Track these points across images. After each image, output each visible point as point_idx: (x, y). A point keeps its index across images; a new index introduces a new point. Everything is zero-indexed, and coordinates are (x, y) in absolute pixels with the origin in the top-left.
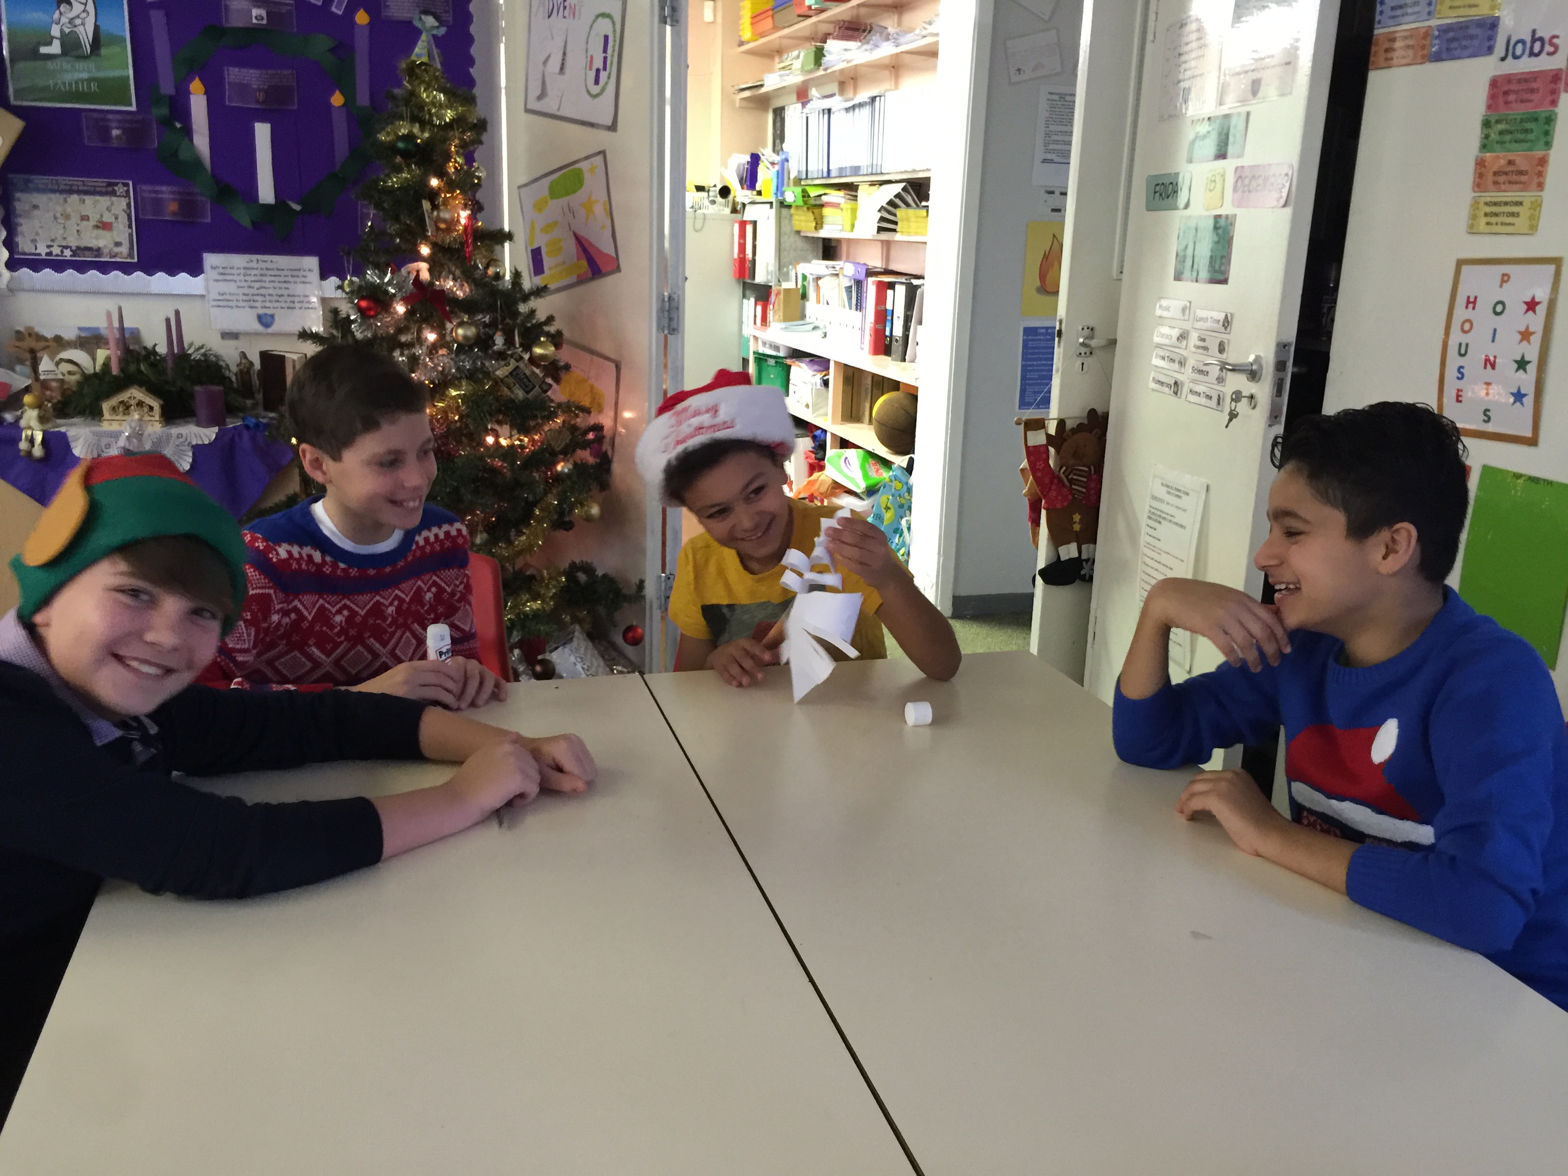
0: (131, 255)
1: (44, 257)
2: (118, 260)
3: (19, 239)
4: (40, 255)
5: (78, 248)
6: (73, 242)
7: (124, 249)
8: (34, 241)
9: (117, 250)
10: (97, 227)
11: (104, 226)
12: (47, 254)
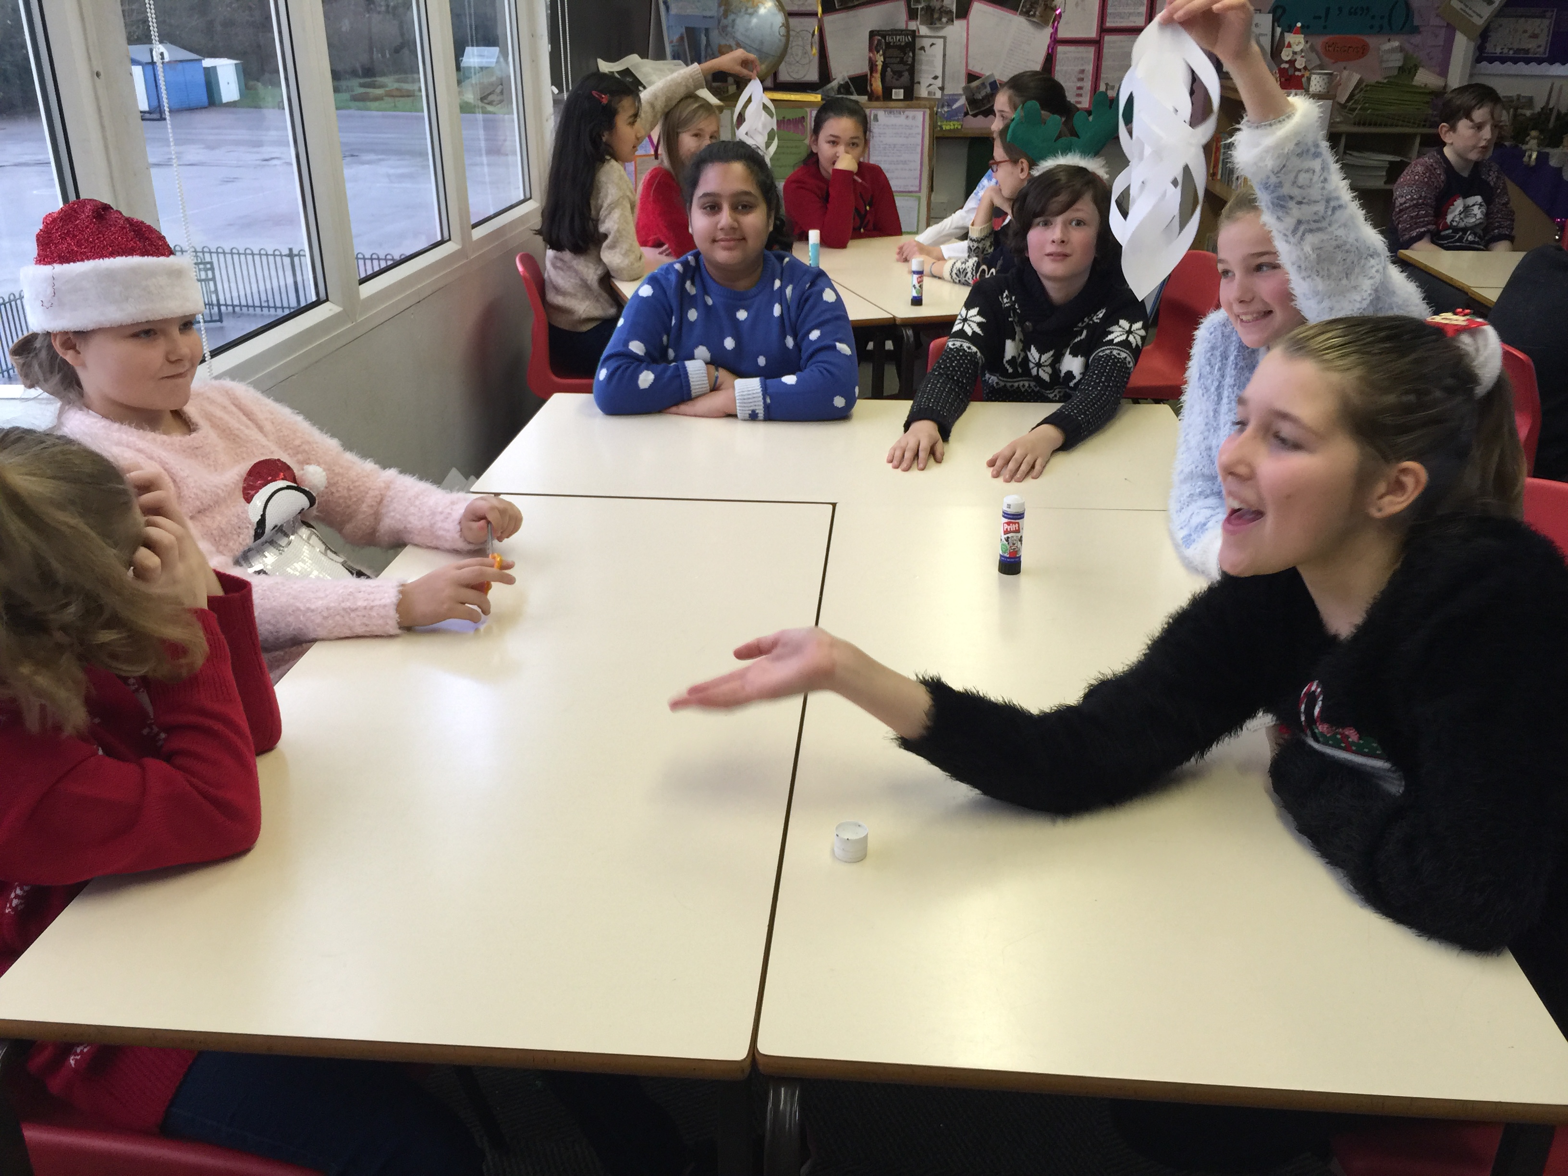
0: (1545, 53)
1: (1498, 55)
2: (1538, 56)
3: (1487, 45)
4: (1496, 53)
5: (1517, 49)
6: (1516, 46)
7: (1542, 50)
8: (1495, 46)
9: (1538, 50)
10: (1530, 37)
11: (1535, 36)
12: (1501, 53)
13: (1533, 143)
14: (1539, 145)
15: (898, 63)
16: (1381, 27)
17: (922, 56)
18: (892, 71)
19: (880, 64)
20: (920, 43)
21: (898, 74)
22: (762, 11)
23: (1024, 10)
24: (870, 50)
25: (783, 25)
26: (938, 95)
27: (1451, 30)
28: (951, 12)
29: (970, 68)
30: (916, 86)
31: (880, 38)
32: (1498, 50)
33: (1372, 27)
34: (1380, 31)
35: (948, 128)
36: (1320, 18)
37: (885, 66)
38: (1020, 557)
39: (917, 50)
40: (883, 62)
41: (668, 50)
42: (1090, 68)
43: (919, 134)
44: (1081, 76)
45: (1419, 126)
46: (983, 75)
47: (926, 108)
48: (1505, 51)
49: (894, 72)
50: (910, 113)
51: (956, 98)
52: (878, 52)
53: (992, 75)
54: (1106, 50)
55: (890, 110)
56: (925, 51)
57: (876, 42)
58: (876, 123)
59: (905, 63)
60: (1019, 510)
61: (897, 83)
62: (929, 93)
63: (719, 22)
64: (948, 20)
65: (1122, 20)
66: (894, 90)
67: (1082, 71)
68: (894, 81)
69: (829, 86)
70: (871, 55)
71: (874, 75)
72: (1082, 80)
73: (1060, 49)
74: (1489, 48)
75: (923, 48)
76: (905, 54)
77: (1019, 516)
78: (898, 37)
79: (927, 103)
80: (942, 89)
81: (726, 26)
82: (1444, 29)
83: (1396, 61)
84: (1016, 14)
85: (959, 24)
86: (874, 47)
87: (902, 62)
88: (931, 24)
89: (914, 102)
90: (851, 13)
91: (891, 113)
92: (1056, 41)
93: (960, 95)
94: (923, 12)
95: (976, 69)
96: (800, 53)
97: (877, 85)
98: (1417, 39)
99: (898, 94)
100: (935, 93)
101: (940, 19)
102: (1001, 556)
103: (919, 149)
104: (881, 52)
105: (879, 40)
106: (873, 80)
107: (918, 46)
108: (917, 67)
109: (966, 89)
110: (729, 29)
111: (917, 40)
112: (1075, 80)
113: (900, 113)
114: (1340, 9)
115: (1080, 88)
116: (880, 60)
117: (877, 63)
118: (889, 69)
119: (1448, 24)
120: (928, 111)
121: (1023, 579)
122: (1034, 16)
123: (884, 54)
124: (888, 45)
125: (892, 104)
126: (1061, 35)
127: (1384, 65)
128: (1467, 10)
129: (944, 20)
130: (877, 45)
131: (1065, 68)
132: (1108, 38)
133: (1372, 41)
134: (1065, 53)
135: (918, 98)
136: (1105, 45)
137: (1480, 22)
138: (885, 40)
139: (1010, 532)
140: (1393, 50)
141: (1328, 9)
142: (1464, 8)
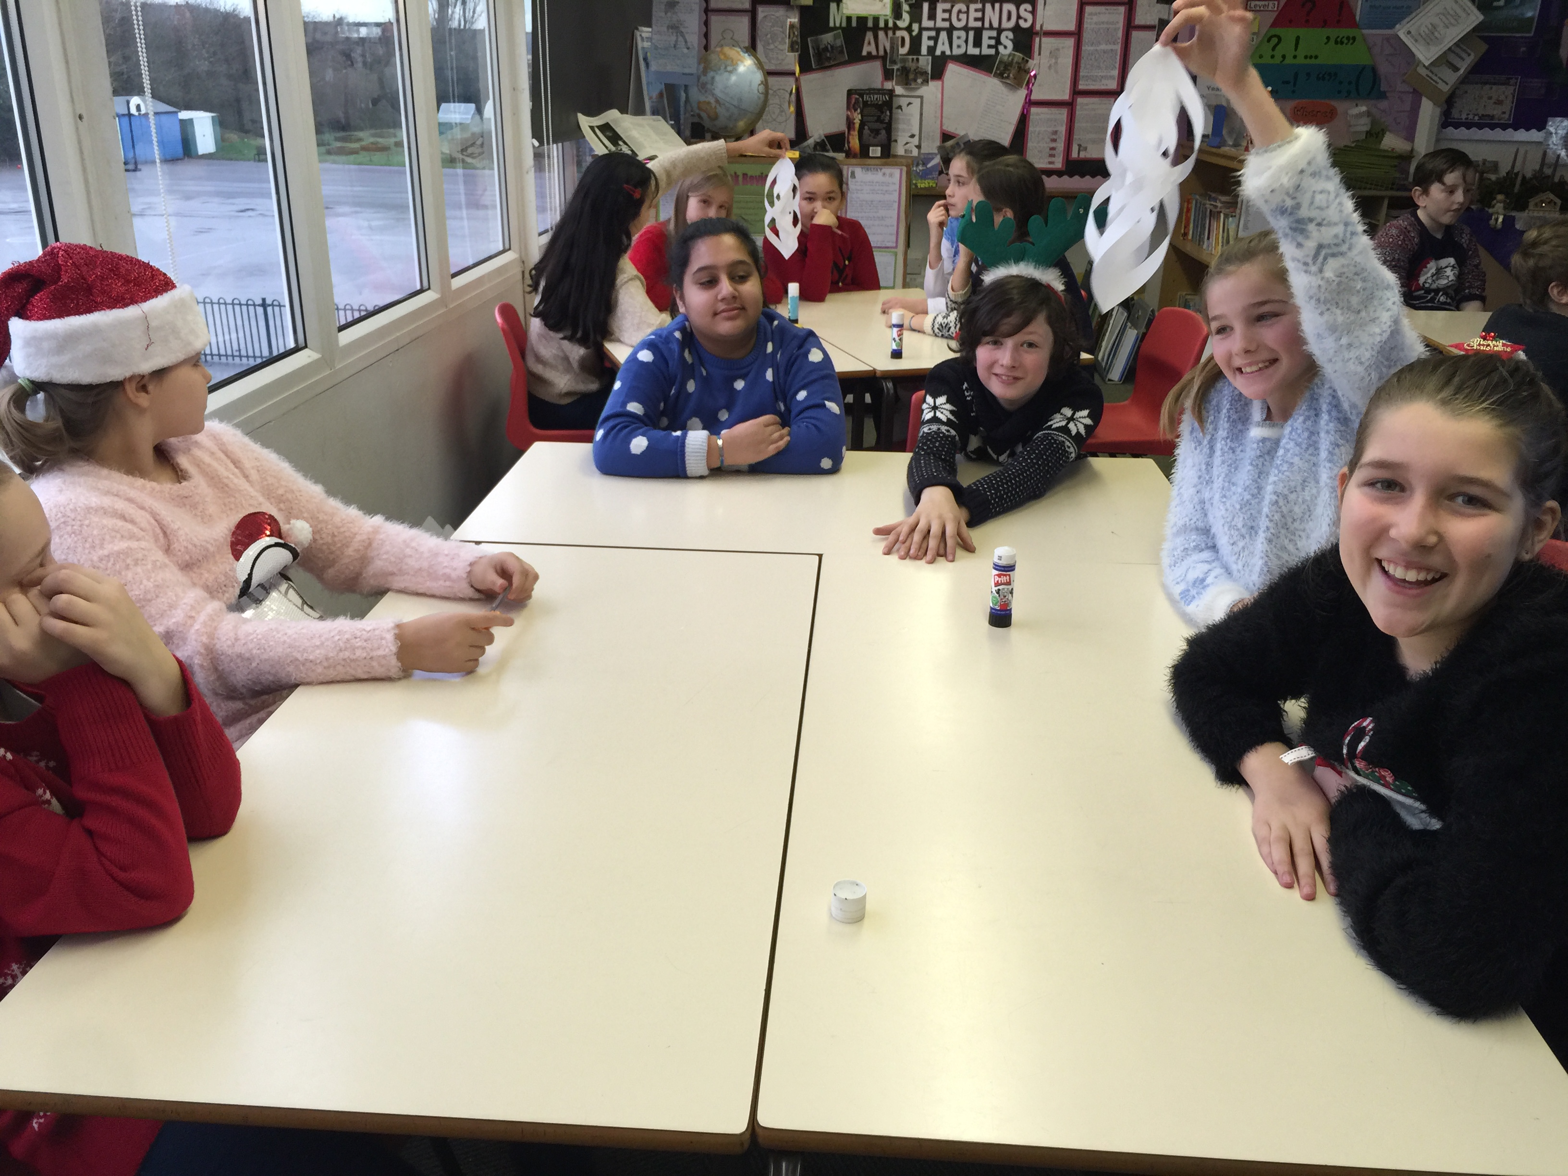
13: (1499, 207)
14: (1505, 208)
15: (876, 121)
16: (1349, 92)
17: (899, 115)
18: (869, 129)
19: (857, 122)
20: (896, 102)
21: (876, 132)
22: (742, 69)
23: (998, 72)
24: (848, 108)
25: (762, 82)
26: (915, 153)
27: (1417, 95)
28: (926, 73)
29: (944, 128)
30: (893, 144)
31: (857, 97)
32: (1464, 116)
33: (1339, 92)
34: (1348, 96)
35: (923, 186)
36: (1288, 83)
37: (862, 124)
38: (1011, 609)
39: (894, 111)
40: (861, 121)
41: (648, 105)
42: (1062, 129)
43: (896, 191)
44: (1054, 137)
45: (1386, 189)
46: (958, 135)
47: (903, 165)
48: (1471, 117)
49: (871, 130)
50: (887, 170)
51: (930, 156)
52: (856, 110)
53: (966, 135)
54: (1079, 112)
55: (866, 167)
56: (902, 110)
57: (853, 101)
58: (854, 180)
59: (882, 122)
60: (1011, 563)
61: (875, 141)
62: (906, 151)
63: (698, 80)
64: (924, 81)
65: (1094, 83)
66: (871, 148)
67: (1055, 132)
68: (871, 138)
69: (805, 144)
70: (849, 113)
71: (852, 132)
72: (1054, 140)
73: (1034, 110)
74: (1455, 113)
75: (900, 107)
76: (882, 112)
77: (1010, 568)
78: (876, 96)
79: (903, 161)
80: (919, 147)
81: (706, 83)
82: (1410, 95)
83: (1363, 126)
84: (990, 76)
85: (933, 85)
86: (852, 106)
87: (879, 120)
88: (906, 84)
89: (891, 160)
90: (828, 73)
91: (868, 170)
92: (1030, 103)
93: (936, 154)
94: (898, 73)
95: (950, 128)
96: (777, 111)
97: (854, 142)
98: (1384, 104)
99: (876, 151)
100: (911, 151)
101: (915, 80)
102: (992, 608)
103: (896, 205)
104: (859, 111)
105: (857, 99)
106: (850, 137)
107: (895, 106)
108: (893, 126)
109: (940, 148)
110: (709, 86)
111: (894, 99)
112: (1048, 140)
113: (877, 170)
114: (1308, 74)
115: (1053, 149)
116: (857, 118)
117: (855, 121)
118: (866, 127)
119: (1414, 89)
120: (905, 169)
121: (1013, 633)
122: (1008, 77)
123: (861, 113)
124: (865, 104)
125: (869, 161)
126: (1034, 97)
127: (1352, 129)
128: (1435, 77)
129: (919, 81)
130: (855, 103)
131: (1038, 129)
132: (1080, 100)
133: (1341, 106)
134: (1038, 114)
135: (895, 156)
136: (1078, 107)
137: (1445, 88)
138: (863, 99)
139: (1002, 584)
140: (1360, 115)
141: (1296, 76)
142: (1430, 75)
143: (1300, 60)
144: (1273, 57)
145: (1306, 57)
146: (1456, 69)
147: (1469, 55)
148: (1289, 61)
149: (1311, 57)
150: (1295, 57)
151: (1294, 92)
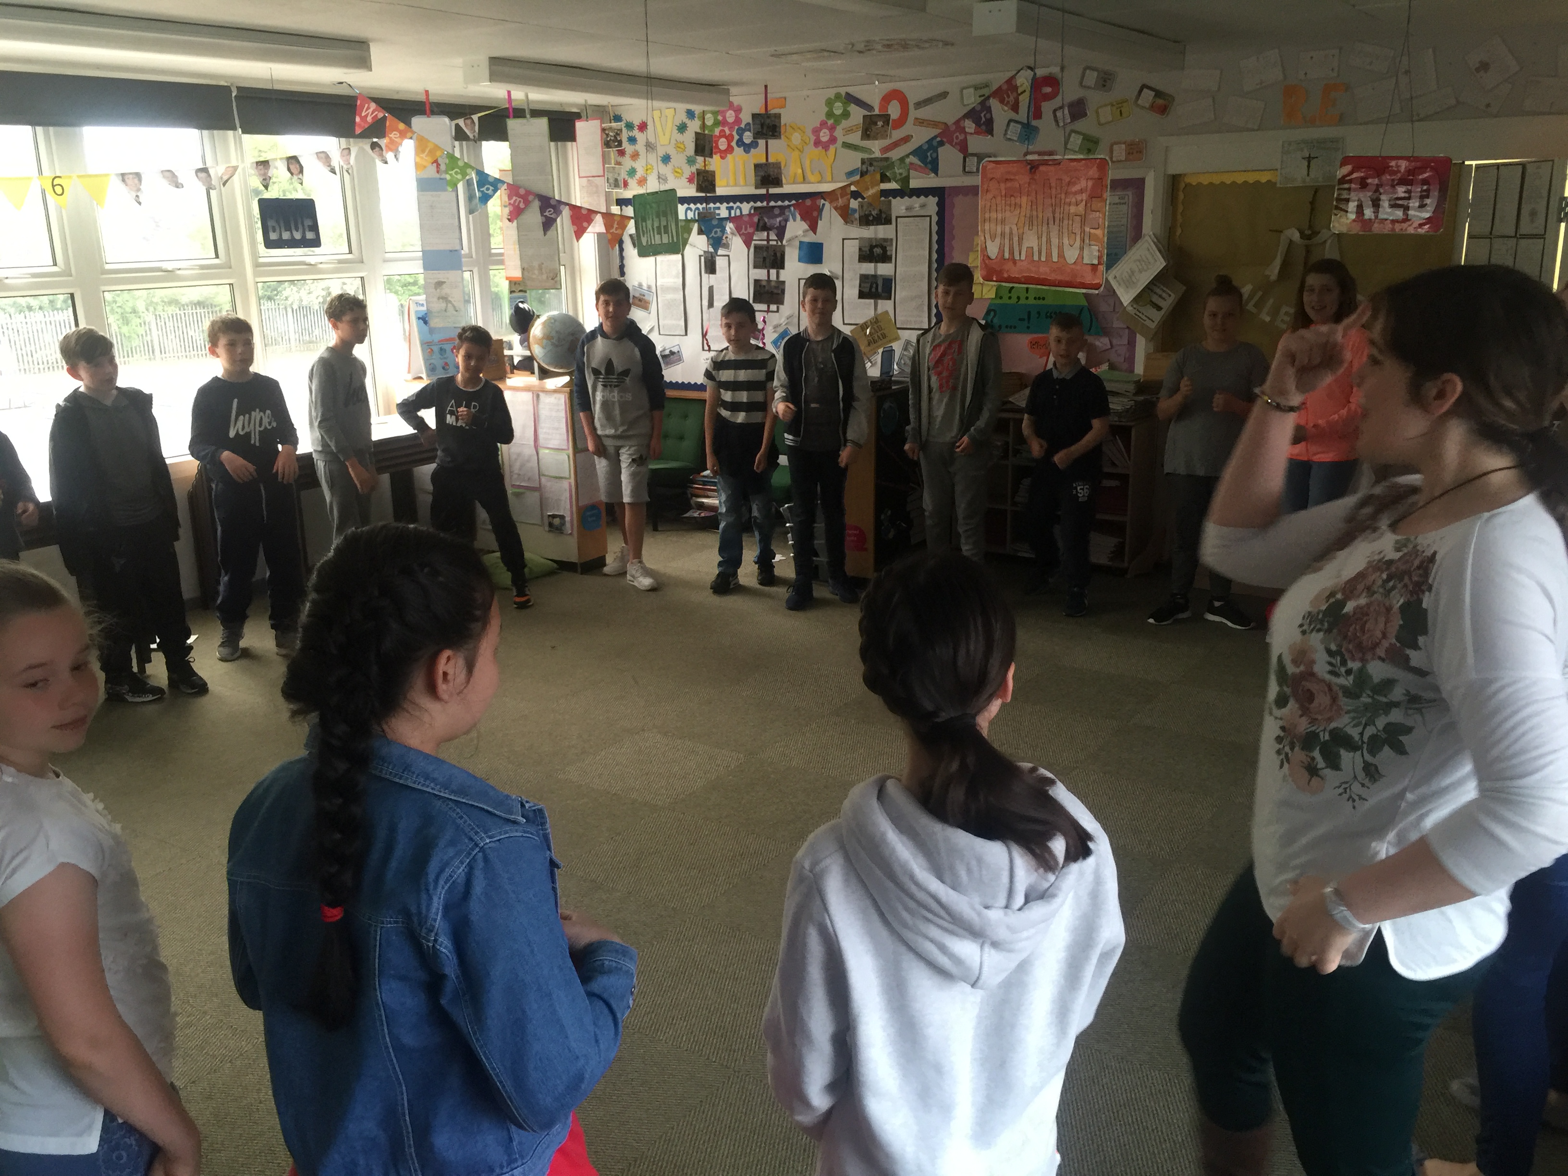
27: (1132, 332)
36: (1021, 320)
82: (1127, 331)
98: (1104, 339)
114: (1039, 313)
119: (1128, 327)
128: (1140, 315)
137: (1152, 325)
141: (1029, 313)
142: (1138, 313)
143: (1031, 301)
144: (1010, 298)
145: (1035, 298)
146: (1159, 308)
147: (1170, 296)
148: (1023, 301)
149: (1039, 298)
150: (1027, 298)
151: (1028, 328)
